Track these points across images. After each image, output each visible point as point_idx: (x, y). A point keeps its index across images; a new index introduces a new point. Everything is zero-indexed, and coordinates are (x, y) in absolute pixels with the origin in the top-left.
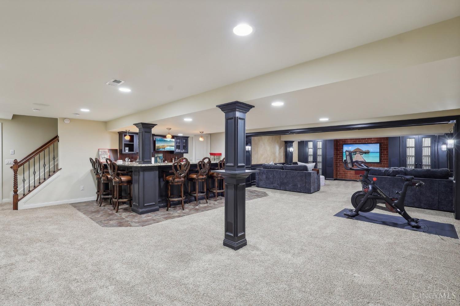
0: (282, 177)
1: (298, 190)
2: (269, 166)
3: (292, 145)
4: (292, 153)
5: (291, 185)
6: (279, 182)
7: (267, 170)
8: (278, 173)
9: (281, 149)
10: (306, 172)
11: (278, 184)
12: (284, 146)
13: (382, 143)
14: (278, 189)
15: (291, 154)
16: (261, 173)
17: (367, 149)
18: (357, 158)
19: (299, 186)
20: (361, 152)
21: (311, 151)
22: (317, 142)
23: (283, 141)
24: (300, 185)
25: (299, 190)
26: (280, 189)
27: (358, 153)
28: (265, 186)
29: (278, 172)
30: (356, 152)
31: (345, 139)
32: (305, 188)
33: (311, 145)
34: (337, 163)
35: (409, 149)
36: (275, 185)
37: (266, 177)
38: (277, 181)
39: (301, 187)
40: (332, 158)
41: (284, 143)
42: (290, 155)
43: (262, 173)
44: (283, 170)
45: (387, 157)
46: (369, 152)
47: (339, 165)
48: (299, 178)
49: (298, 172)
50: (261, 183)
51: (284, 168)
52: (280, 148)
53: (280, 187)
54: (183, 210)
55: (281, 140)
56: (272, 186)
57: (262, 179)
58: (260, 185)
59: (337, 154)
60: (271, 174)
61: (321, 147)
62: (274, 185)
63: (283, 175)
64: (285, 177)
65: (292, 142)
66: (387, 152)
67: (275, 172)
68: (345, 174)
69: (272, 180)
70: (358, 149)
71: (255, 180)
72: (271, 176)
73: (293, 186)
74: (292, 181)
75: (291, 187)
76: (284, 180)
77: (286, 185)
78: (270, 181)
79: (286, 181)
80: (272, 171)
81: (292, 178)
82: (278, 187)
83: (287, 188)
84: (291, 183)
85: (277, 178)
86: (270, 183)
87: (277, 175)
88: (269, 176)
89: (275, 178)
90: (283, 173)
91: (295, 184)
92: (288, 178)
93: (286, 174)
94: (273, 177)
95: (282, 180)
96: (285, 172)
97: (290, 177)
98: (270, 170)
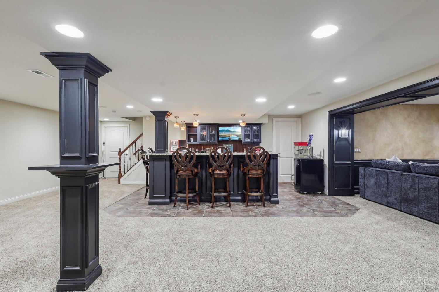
5: (423, 206)
6: (398, 196)
7: (376, 171)
8: (397, 178)
11: (395, 199)
14: (397, 208)
16: (368, 176)
26: (399, 209)
28: (374, 198)
29: (395, 176)
37: (375, 183)
38: (395, 192)
43: (369, 174)
44: (411, 172)
50: (368, 193)
51: (412, 169)
53: (401, 205)
54: (187, 209)
56: (386, 200)
57: (369, 186)
58: (366, 195)
60: (384, 178)
62: (389, 198)
63: (405, 182)
64: (411, 187)
67: (390, 175)
69: (384, 189)
71: (359, 186)
72: (383, 182)
73: (428, 208)
74: (425, 197)
75: (422, 210)
76: (408, 194)
77: (412, 205)
78: (382, 191)
79: (412, 196)
80: (387, 173)
81: (425, 191)
82: (395, 204)
83: (415, 210)
84: (424, 202)
85: (394, 187)
86: (382, 194)
87: (395, 181)
88: (380, 181)
89: (391, 187)
90: (406, 179)
91: (434, 205)
92: (415, 189)
93: (411, 181)
94: (388, 183)
95: (405, 191)
96: (411, 178)
97: (420, 188)
98: (383, 171)
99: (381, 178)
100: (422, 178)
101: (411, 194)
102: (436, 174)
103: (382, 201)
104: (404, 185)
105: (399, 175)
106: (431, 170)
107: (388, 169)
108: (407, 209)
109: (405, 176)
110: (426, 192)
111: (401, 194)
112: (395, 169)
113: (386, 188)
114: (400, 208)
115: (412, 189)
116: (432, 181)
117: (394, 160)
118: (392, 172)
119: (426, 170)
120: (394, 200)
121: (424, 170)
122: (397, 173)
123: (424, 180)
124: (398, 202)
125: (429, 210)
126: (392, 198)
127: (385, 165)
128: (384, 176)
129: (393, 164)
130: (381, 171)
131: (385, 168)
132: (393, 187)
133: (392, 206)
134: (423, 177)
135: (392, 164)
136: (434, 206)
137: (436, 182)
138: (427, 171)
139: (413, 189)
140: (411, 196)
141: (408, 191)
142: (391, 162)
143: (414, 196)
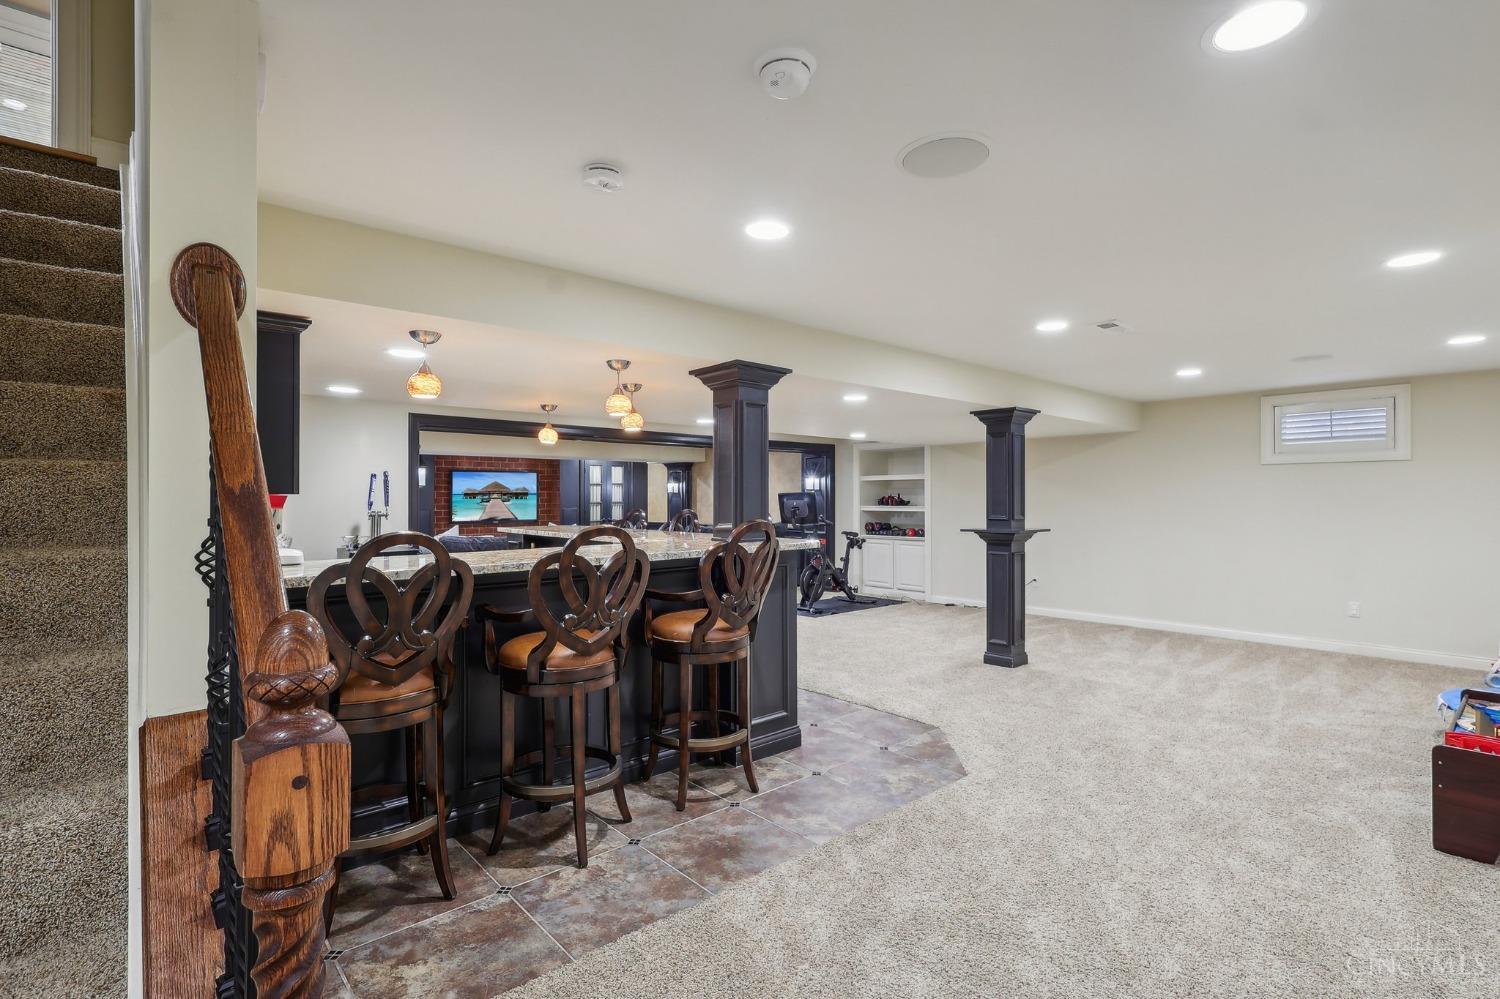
17: (520, 486)
18: (495, 510)
20: (505, 495)
27: (495, 496)
30: (489, 493)
31: (452, 456)
35: (592, 487)
46: (526, 494)
70: (496, 485)
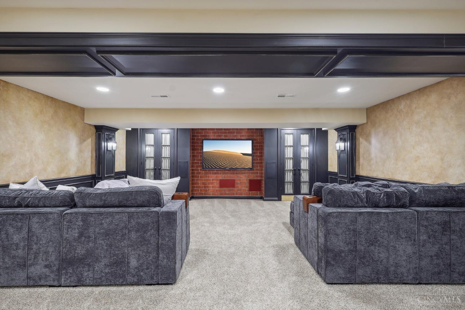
0: (65, 236)
1: (130, 279)
2: (15, 198)
3: (114, 136)
4: (112, 153)
5: (102, 265)
6: (53, 258)
8: (51, 223)
9: (85, 143)
10: (157, 213)
11: (46, 266)
12: (94, 137)
13: (255, 140)
15: (111, 156)
19: (134, 263)
21: (149, 151)
22: (162, 133)
23: (90, 125)
24: (138, 260)
25: (134, 276)
26: (56, 283)
29: (47, 220)
32: (157, 267)
33: (150, 138)
34: (193, 170)
35: (287, 148)
36: (37, 270)
38: (46, 253)
39: (141, 265)
40: (187, 162)
41: (94, 130)
42: (107, 156)
44: (75, 206)
45: (261, 159)
47: (197, 173)
48: (133, 235)
49: (131, 216)
51: (76, 199)
52: (82, 140)
53: (60, 275)
55: (87, 121)
56: (23, 275)
59: (193, 156)
61: (168, 143)
62: (32, 269)
63: (69, 227)
64: (81, 234)
65: (114, 130)
66: (261, 153)
67: (35, 220)
68: (205, 187)
69: (20, 252)
72: (16, 238)
73: (111, 265)
74: (106, 248)
75: (102, 272)
76: (76, 249)
77: (84, 267)
78: (14, 257)
79: (83, 252)
80: (28, 216)
81: (106, 236)
82: (46, 276)
83: (87, 274)
84: (105, 257)
85: (44, 242)
86: (13, 263)
87: (47, 230)
88: (7, 237)
89: (36, 244)
90: (71, 223)
91: (120, 257)
92: (89, 237)
93: (81, 223)
94: (29, 238)
95: (68, 246)
96: (80, 219)
97: (98, 233)
98: (18, 214)
99: (11, 230)
100: (101, 216)
101: (80, 247)
102: (119, 204)
103: (12, 280)
104: (67, 234)
105: (55, 215)
106: (113, 199)
107: (27, 206)
108: (72, 279)
109: (68, 217)
110: (108, 237)
111: (59, 252)
112: (43, 205)
113: (23, 250)
114: (56, 281)
115: (83, 238)
116: (117, 217)
117: (34, 185)
118: (39, 213)
119: (105, 200)
120: (44, 270)
121: (101, 200)
122: (51, 213)
123: (105, 218)
124: (52, 272)
125: (112, 269)
126: (38, 267)
127: (18, 199)
128: (20, 224)
129: (38, 196)
130: (13, 214)
131: (20, 206)
132: (41, 242)
133: (40, 283)
134: (101, 214)
135: (35, 195)
136: (120, 259)
137: (124, 218)
138: (106, 202)
139: (85, 237)
140: (80, 251)
141: (75, 244)
142: (32, 191)
143: (87, 250)
